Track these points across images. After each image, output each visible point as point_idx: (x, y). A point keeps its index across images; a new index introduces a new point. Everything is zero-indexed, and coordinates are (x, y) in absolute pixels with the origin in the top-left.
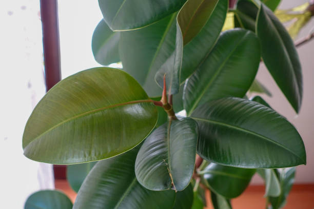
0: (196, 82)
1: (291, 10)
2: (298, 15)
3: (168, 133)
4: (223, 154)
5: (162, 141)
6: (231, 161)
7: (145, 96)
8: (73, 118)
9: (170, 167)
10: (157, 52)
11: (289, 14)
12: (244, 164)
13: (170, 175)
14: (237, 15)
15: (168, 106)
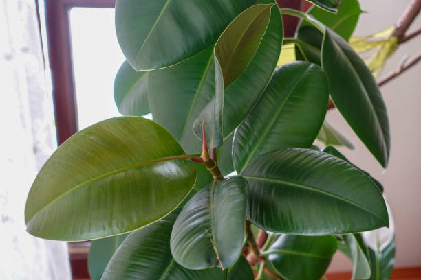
0: (248, 132)
1: (371, 36)
2: (382, 42)
3: (212, 196)
4: (283, 219)
5: (203, 207)
6: (294, 228)
7: (181, 152)
8: (88, 182)
9: (214, 238)
10: (196, 96)
11: (369, 41)
12: (310, 231)
13: (215, 249)
14: (299, 46)
15: (211, 163)
